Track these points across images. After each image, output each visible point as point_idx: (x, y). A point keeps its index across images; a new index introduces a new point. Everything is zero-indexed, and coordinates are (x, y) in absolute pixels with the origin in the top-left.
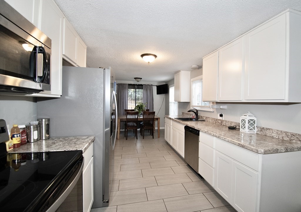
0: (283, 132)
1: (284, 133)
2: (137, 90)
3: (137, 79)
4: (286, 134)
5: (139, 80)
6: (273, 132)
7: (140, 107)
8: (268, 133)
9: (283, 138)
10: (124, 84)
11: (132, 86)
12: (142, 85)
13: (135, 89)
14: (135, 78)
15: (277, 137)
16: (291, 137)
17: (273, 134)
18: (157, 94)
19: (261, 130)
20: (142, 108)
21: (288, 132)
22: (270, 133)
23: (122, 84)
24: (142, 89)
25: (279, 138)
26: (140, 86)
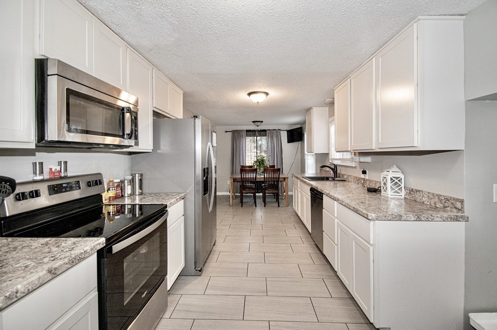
0: (435, 195)
1: (437, 197)
2: (259, 138)
3: (256, 123)
4: (439, 198)
5: (259, 123)
6: (423, 196)
7: (260, 162)
8: (418, 196)
9: (435, 204)
10: (240, 131)
11: (251, 133)
12: (265, 131)
13: (255, 138)
14: (253, 122)
15: (428, 203)
16: (445, 202)
17: (423, 198)
18: (288, 142)
19: (410, 193)
20: (263, 164)
21: (441, 195)
22: (420, 197)
23: (237, 131)
24: (266, 136)
25: (431, 205)
26: (263, 133)
